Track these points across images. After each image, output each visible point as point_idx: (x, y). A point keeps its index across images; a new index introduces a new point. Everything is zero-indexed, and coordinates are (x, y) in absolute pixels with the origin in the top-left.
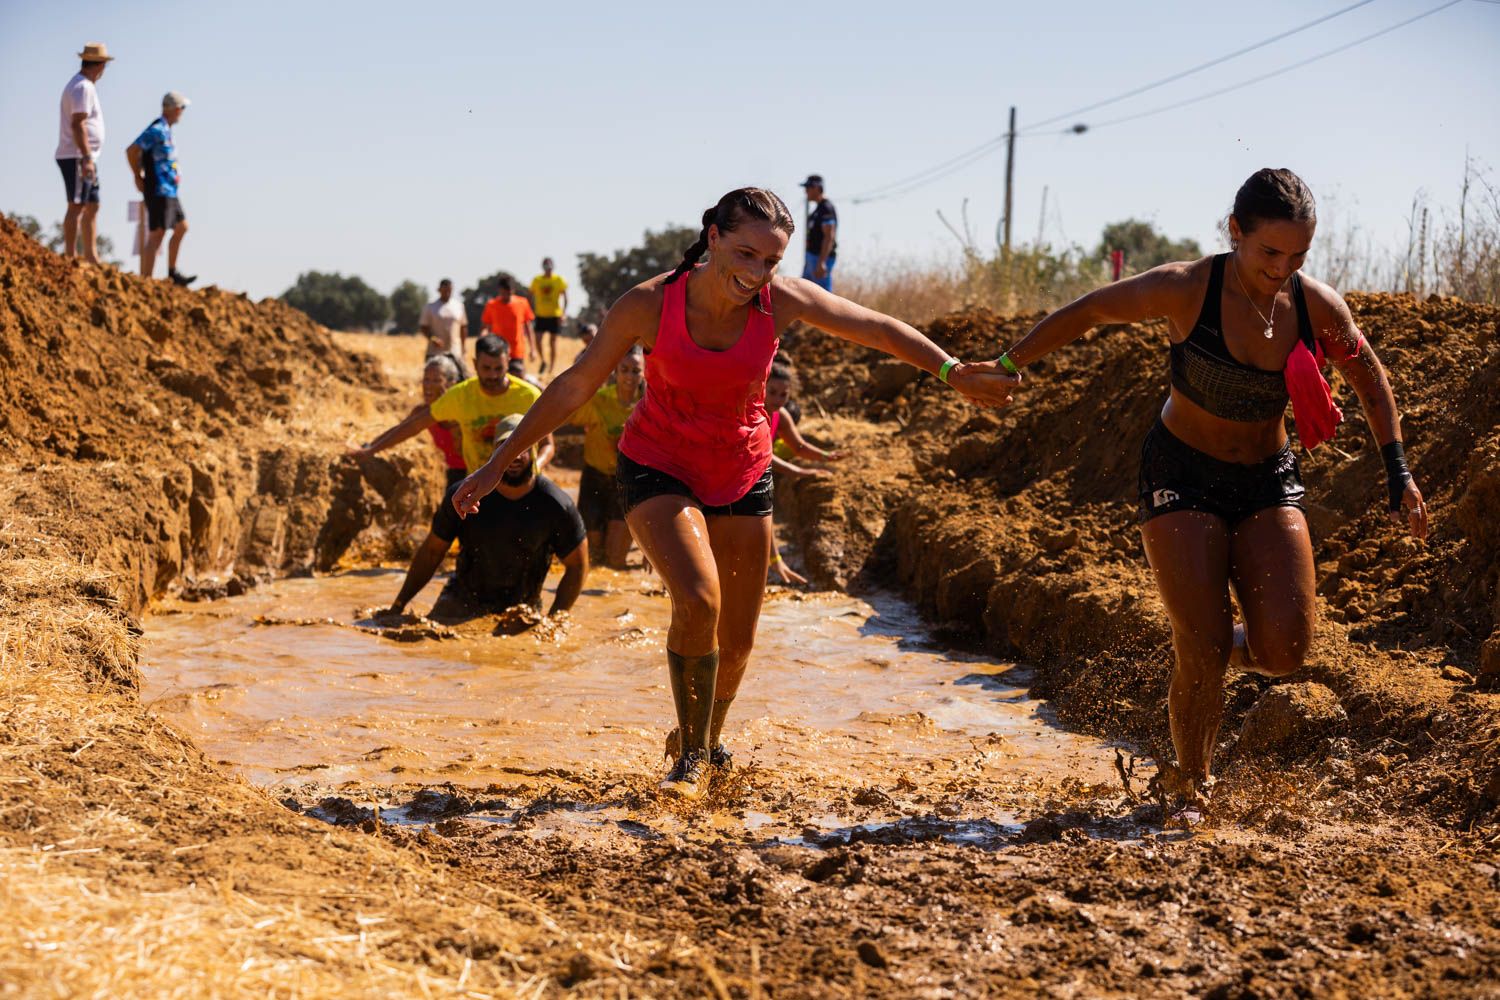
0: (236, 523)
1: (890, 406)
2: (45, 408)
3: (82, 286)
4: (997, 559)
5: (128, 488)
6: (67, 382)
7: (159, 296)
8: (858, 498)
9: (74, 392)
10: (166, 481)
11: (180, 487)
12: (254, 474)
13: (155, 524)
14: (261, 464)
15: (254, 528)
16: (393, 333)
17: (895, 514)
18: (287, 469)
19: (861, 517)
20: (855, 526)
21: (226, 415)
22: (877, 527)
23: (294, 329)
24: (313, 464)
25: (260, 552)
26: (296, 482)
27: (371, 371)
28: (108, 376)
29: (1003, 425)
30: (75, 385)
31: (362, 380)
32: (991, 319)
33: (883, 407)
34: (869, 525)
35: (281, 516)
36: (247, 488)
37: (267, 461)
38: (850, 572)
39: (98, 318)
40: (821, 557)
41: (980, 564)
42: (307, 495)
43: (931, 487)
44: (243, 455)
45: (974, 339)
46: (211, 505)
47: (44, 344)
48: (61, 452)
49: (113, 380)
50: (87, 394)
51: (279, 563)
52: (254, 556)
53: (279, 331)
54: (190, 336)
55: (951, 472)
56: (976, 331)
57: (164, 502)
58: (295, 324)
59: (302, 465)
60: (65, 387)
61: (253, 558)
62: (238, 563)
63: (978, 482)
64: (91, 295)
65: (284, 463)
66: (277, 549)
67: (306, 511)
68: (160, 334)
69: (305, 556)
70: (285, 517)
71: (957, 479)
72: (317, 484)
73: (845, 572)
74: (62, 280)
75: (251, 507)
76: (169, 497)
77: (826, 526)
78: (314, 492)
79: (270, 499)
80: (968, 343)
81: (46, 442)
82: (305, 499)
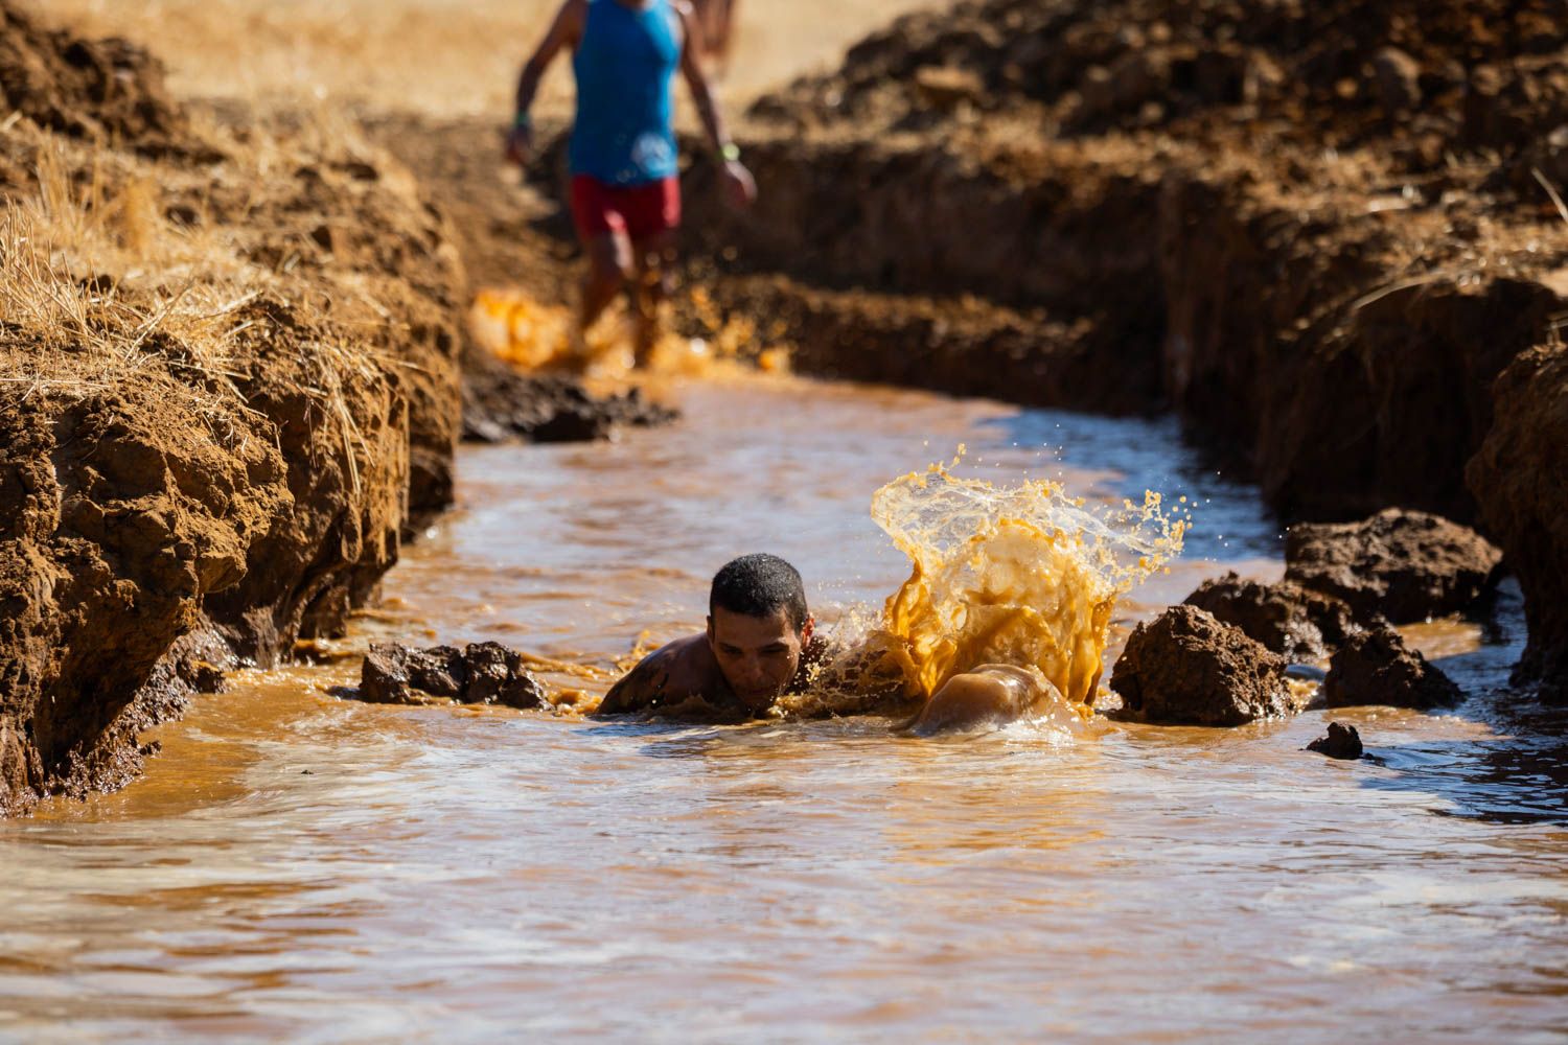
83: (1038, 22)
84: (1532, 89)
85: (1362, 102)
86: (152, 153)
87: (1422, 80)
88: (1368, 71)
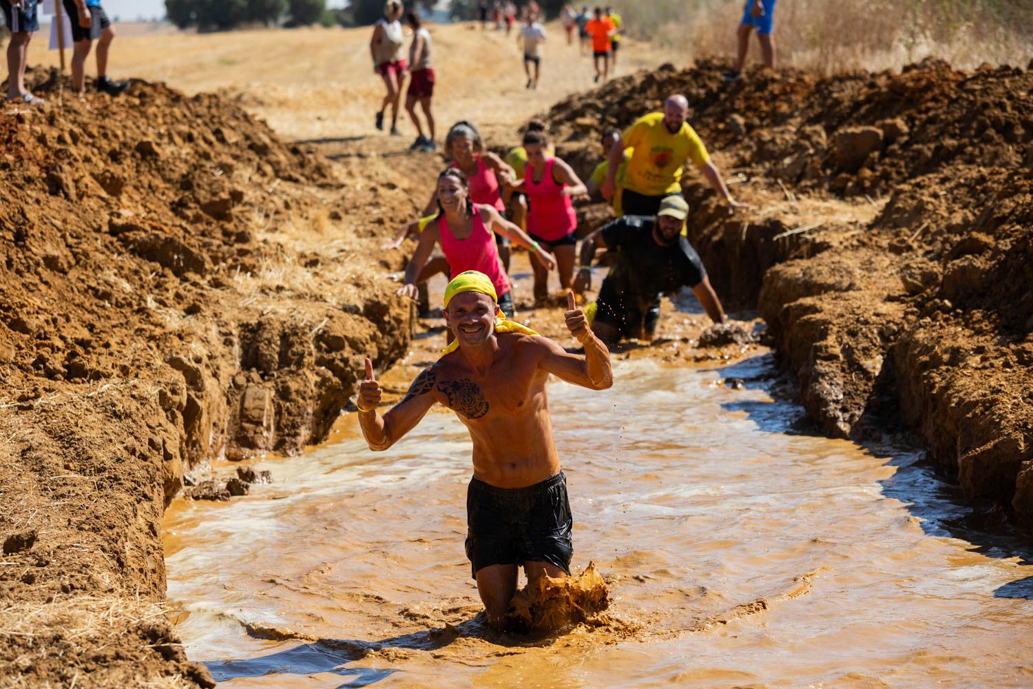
0: (224, 406)
1: (854, 178)
2: (25, 318)
3: (30, 143)
4: (1020, 436)
5: (128, 416)
6: (37, 273)
7: (105, 136)
8: (852, 334)
9: (46, 283)
10: (162, 395)
11: (176, 399)
12: (237, 350)
13: (158, 450)
14: (242, 338)
15: (243, 408)
16: (289, 25)
17: (892, 348)
18: (270, 342)
19: (858, 355)
20: (852, 365)
21: (196, 278)
22: (875, 364)
23: (233, 128)
24: (296, 334)
25: (251, 434)
26: (280, 354)
27: (314, 163)
28: (75, 255)
29: (996, 246)
30: (46, 274)
31: (307, 178)
32: (951, 76)
33: (848, 180)
34: (867, 363)
35: (267, 393)
36: (230, 366)
37: (249, 335)
38: (852, 416)
39: (55, 186)
40: (821, 402)
41: (1002, 442)
42: (293, 368)
43: (928, 320)
44: (224, 330)
45: (935, 99)
46: (201, 398)
47: (10, 236)
48: (51, 374)
49: (80, 259)
50: (57, 281)
51: (271, 444)
52: (246, 437)
53: (217, 133)
54: (142, 178)
55: (947, 302)
56: (937, 91)
57: (162, 417)
58: (233, 123)
59: (284, 337)
60: (36, 280)
61: (244, 440)
62: (230, 446)
63: (978, 315)
64: (40, 152)
65: (266, 335)
66: (268, 429)
67: (293, 386)
68: (114, 186)
69: (296, 435)
70: (273, 393)
71: (953, 309)
72: (302, 356)
73: (847, 416)
74: (9, 140)
75: (238, 387)
76: (166, 411)
77: (822, 366)
78: (300, 364)
79: (255, 375)
80: (930, 104)
81: (34, 364)
82: (291, 372)
83: (616, 100)
84: (778, 141)
85: (726, 131)
86: (322, 186)
87: (746, 125)
88: (728, 120)
